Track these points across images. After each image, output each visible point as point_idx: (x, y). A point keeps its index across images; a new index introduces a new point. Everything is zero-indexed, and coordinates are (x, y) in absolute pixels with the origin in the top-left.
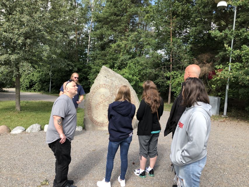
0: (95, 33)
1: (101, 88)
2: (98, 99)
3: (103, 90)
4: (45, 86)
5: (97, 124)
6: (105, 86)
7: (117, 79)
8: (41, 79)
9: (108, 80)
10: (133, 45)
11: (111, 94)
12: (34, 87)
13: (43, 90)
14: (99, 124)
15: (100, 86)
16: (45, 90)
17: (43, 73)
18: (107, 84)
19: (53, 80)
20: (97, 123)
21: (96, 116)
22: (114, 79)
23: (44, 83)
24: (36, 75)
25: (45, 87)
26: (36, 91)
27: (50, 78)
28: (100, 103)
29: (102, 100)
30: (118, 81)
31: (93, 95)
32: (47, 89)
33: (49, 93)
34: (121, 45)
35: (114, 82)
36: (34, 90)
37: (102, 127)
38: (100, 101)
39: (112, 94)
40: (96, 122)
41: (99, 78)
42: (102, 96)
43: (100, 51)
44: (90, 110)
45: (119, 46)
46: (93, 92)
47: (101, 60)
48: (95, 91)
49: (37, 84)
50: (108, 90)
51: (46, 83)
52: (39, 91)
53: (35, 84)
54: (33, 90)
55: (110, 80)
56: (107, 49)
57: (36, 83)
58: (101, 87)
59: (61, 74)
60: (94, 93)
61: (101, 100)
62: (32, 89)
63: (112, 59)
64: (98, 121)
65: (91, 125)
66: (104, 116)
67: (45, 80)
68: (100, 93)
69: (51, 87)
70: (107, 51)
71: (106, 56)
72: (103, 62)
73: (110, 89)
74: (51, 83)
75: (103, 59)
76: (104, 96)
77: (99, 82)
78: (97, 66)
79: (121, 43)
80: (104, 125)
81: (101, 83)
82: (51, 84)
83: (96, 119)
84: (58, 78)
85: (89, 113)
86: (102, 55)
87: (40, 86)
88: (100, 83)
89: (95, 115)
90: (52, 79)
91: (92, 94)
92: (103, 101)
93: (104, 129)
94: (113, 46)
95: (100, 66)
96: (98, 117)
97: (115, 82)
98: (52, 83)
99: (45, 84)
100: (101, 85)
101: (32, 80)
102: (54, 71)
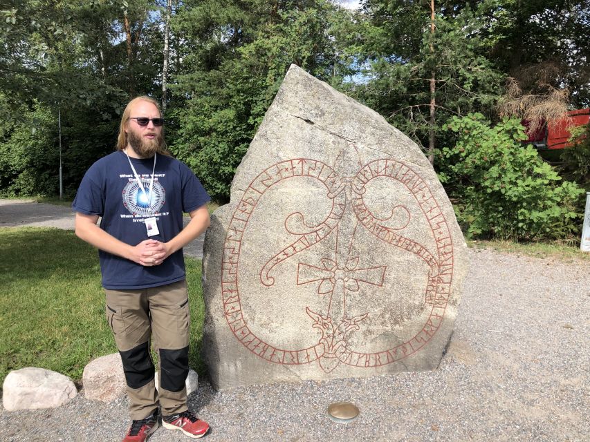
0: (186, 14)
1: (288, 183)
2: (272, 237)
3: (294, 192)
4: (46, 179)
5: (268, 354)
6: (305, 169)
7: (369, 130)
8: (32, 160)
9: (321, 135)
10: (304, 46)
11: (337, 210)
12: (14, 183)
13: (42, 190)
14: (280, 355)
15: (282, 171)
16: (46, 192)
17: (37, 144)
18: (316, 156)
19: (69, 161)
20: (270, 352)
21: (265, 319)
22: (350, 129)
23: (41, 171)
24: (16, 151)
25: (47, 182)
26: (21, 196)
27: (58, 157)
28: (281, 256)
29: (293, 239)
30: (370, 139)
31: (245, 216)
32: (52, 188)
33: (59, 199)
34: (269, 50)
35: (352, 147)
36: (17, 191)
37: (293, 368)
38: (283, 246)
39: (343, 206)
40: (262, 345)
41: (275, 129)
42: (293, 223)
43: (204, 70)
44: (234, 294)
45: (261, 52)
46: (244, 202)
47: (208, 98)
48: (255, 195)
49: (21, 175)
50: (323, 189)
51: (48, 172)
52: (31, 194)
53: (16, 176)
54: (13, 193)
55: (331, 139)
56: (227, 64)
57: (21, 172)
58: (285, 174)
59: (90, 145)
60: (249, 208)
61: (286, 241)
62: (10, 188)
63: (243, 92)
64: (275, 343)
65: (239, 364)
66: (303, 315)
67: (43, 164)
68: (279, 206)
69: (63, 181)
70: (226, 68)
71: (221, 84)
72: (213, 103)
73: (330, 185)
74: (63, 172)
75: (215, 95)
76: (302, 217)
77: (274, 150)
78: (197, 114)
79: (268, 43)
80: (303, 360)
81: (288, 153)
82: (63, 175)
83: (264, 334)
84: (82, 155)
85: (229, 307)
86: (210, 83)
87: (32, 181)
88: (281, 154)
89: (258, 316)
90: (66, 160)
91: (239, 214)
92: (299, 246)
93: (304, 377)
94: (246, 50)
95: (205, 115)
96: (274, 325)
97: (360, 146)
98: (65, 171)
99: (45, 175)
100: (287, 165)
101: (8, 166)
102: (69, 136)
